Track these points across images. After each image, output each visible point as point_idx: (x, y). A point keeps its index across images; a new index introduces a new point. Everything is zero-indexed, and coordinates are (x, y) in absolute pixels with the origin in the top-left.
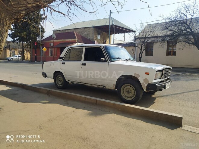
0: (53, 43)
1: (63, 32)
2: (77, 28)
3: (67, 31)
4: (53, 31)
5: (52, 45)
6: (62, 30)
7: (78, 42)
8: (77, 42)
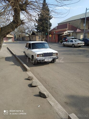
0: (55, 32)
2: (71, 21)
4: (58, 24)
5: (55, 33)
6: (63, 23)
7: (68, 30)
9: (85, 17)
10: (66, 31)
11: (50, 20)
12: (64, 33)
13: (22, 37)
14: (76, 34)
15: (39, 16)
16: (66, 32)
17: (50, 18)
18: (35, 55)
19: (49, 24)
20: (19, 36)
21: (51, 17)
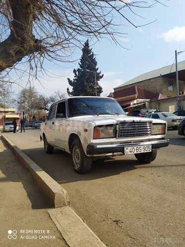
1: (124, 88)
3: (129, 87)
4: (114, 89)
7: (138, 98)
8: (136, 99)
9: (175, 71)
10: (134, 99)
11: (98, 82)
12: (132, 104)
13: (40, 118)
14: (159, 104)
15: (76, 74)
16: (135, 102)
17: (99, 77)
18: (86, 130)
19: (97, 89)
20: (34, 117)
21: (101, 75)
